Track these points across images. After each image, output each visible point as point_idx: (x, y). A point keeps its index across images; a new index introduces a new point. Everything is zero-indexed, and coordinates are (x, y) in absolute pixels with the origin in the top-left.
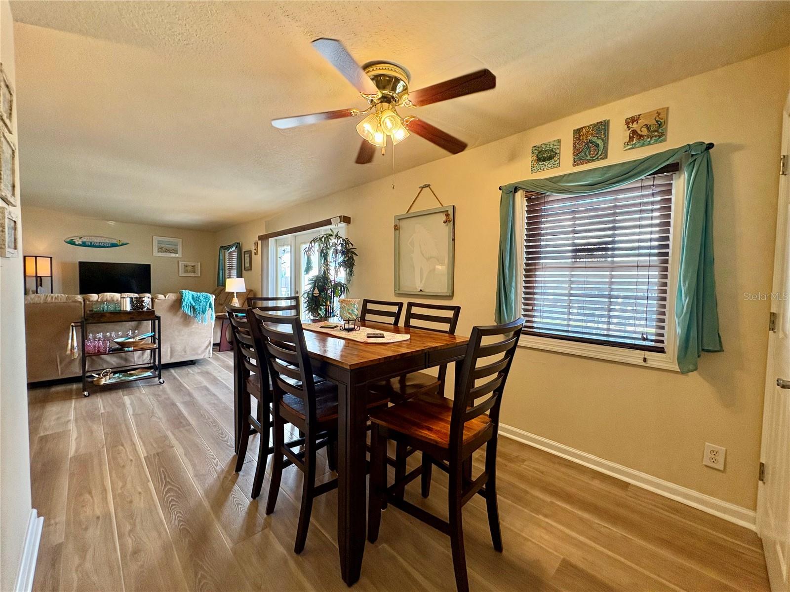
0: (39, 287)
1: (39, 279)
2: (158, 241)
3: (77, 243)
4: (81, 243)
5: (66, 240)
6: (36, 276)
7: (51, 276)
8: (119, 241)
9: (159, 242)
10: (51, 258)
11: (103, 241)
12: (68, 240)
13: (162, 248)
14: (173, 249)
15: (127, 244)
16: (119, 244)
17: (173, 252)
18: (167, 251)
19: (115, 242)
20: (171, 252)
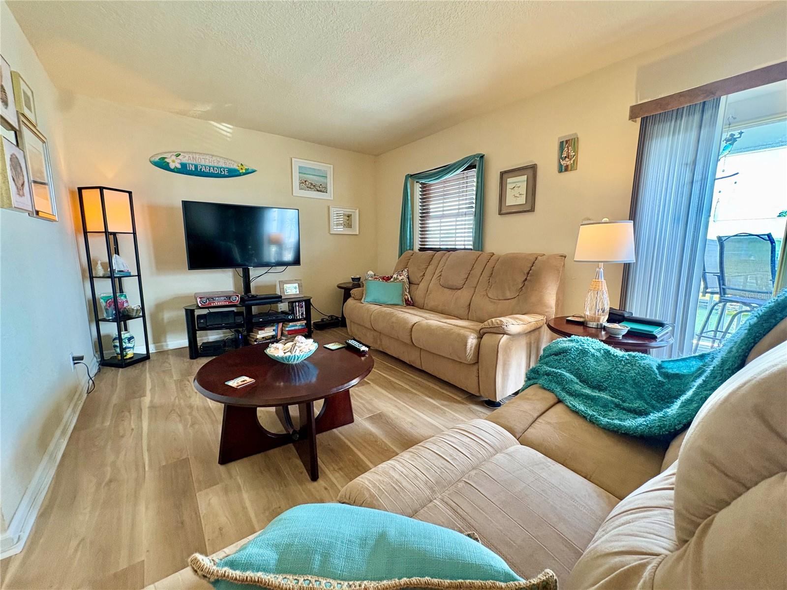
0: (114, 256)
1: (111, 237)
2: (300, 167)
3: (172, 166)
4: (179, 166)
5: (152, 159)
6: (106, 232)
7: (134, 233)
8: (242, 165)
9: (302, 170)
10: (130, 193)
11: (216, 165)
12: (157, 159)
13: (305, 181)
14: (321, 185)
15: (254, 171)
16: (241, 171)
17: (322, 189)
18: (312, 187)
19: (235, 167)
20: (318, 190)
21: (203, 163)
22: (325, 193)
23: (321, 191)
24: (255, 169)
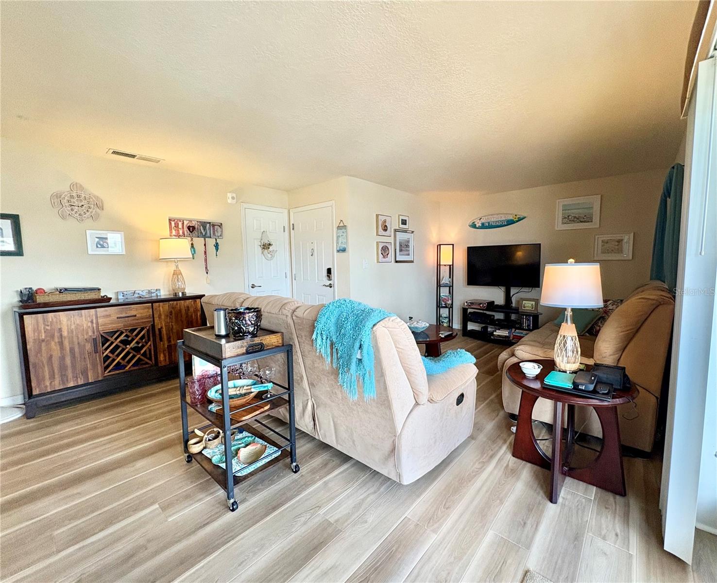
2: (564, 205)
3: (477, 226)
4: (480, 225)
7: (453, 265)
8: (516, 215)
9: (566, 207)
11: (500, 220)
13: (568, 216)
14: (585, 216)
15: (524, 218)
16: (515, 220)
17: (588, 219)
18: (575, 219)
19: (511, 218)
20: (581, 222)
21: (493, 220)
22: (591, 223)
23: (584, 222)
24: (525, 215)
